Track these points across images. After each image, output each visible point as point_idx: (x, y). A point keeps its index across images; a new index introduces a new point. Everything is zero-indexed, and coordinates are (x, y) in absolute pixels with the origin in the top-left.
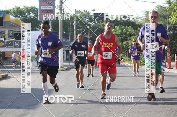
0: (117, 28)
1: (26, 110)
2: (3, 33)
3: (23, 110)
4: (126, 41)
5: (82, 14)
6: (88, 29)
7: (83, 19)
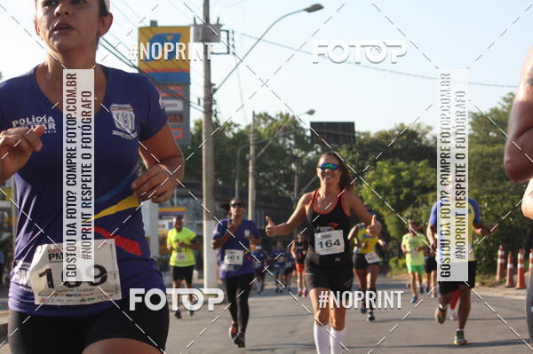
0: (384, 166)
4: (411, 209)
5: (274, 125)
6: (292, 173)
7: (277, 142)
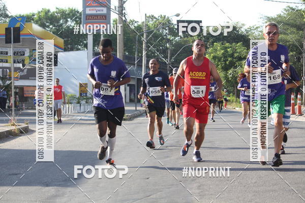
0: (218, 45)
1: (59, 188)
2: (21, 55)
3: (56, 187)
4: (232, 69)
5: (157, 22)
6: (167, 48)
7: (159, 31)
